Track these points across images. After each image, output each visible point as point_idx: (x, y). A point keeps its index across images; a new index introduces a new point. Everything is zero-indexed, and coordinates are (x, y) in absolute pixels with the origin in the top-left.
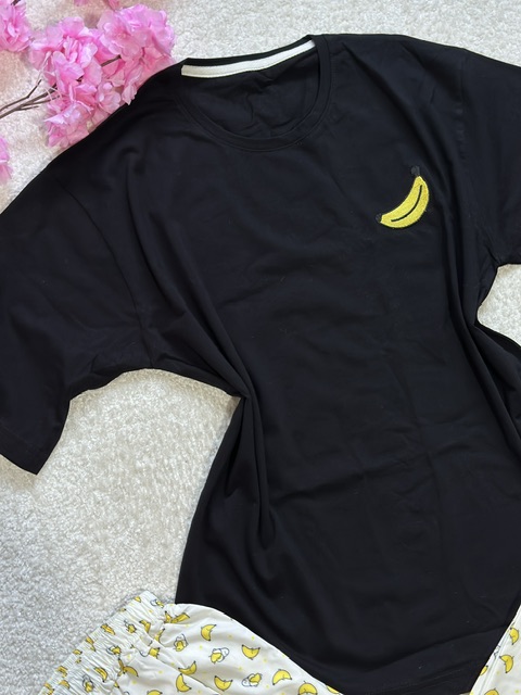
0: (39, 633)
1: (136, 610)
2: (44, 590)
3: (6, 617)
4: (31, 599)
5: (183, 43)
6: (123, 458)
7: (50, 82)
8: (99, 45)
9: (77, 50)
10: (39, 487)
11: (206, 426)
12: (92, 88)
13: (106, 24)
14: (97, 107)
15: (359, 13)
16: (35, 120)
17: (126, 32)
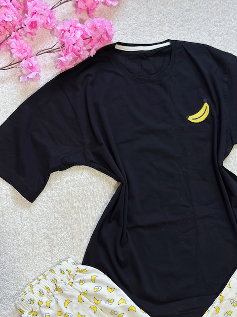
0: (23, 269)
1: (65, 265)
2: (28, 251)
3: (11, 260)
4: (22, 254)
5: (117, 36)
6: (68, 201)
7: (61, 44)
8: (84, 31)
9: (75, 32)
10: (32, 208)
11: (105, 193)
12: (79, 48)
13: (88, 23)
14: (79, 56)
15: (190, 33)
16: (52, 58)
17: (95, 28)
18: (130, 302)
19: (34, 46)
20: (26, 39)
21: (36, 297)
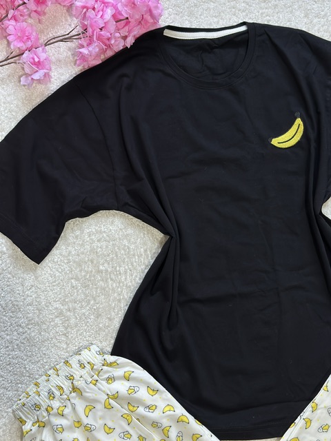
0: (26, 360)
1: (86, 355)
2: (33, 335)
3: (8, 347)
4: (24, 339)
5: (167, 16)
6: (92, 262)
7: (82, 27)
8: (116, 9)
9: (102, 11)
10: (39, 272)
11: (146, 251)
12: (108, 34)
14: (109, 46)
15: (277, 13)
16: (70, 49)
17: (134, 3)
18: (180, 410)
19: (42, 32)
20: (30, 21)
21: (43, 401)
